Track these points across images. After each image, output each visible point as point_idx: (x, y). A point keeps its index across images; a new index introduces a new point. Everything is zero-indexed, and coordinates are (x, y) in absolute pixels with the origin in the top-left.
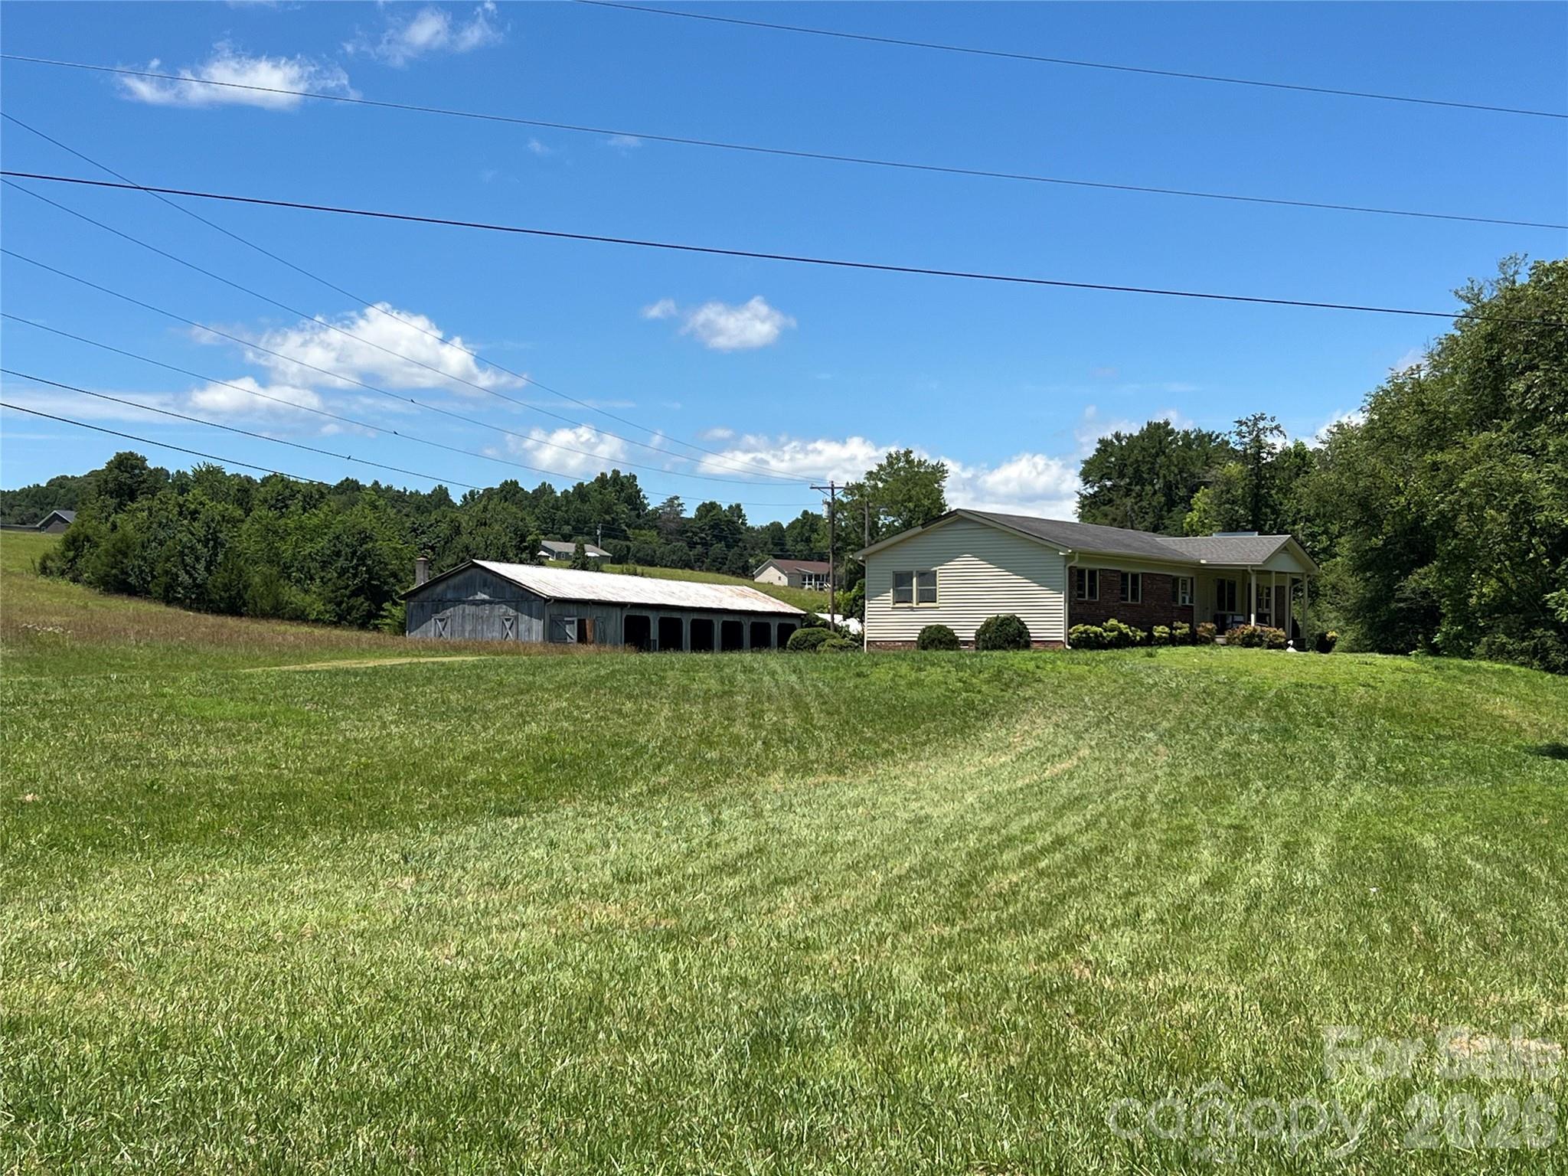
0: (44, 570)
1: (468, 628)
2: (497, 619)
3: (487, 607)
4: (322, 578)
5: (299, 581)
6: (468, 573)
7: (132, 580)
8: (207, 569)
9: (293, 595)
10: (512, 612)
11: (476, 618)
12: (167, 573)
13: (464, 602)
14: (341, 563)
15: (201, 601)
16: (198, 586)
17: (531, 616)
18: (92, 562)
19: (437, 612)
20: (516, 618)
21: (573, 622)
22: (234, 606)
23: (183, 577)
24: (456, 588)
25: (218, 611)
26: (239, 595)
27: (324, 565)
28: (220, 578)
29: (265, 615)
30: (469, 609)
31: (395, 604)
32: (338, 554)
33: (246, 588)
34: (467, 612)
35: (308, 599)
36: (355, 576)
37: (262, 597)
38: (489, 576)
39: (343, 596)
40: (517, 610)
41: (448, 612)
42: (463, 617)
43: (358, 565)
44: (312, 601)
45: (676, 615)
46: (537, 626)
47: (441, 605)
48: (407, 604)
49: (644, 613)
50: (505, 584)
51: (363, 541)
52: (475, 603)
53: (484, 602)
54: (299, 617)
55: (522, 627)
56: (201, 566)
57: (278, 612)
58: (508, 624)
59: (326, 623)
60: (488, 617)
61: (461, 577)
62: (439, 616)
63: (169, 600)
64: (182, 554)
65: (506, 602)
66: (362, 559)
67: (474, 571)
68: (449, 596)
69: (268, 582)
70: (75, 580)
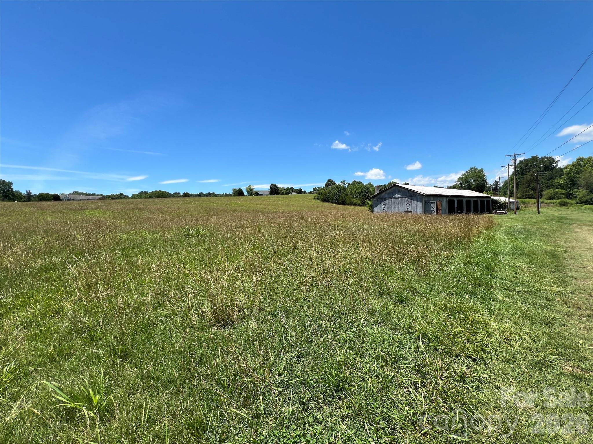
0: (315, 199)
1: (393, 206)
2: (404, 203)
3: (400, 199)
4: (359, 197)
5: (355, 198)
6: (393, 188)
7: (327, 199)
8: (339, 196)
9: (354, 200)
10: (409, 200)
11: (396, 203)
12: (332, 197)
13: (392, 198)
14: (363, 194)
15: (338, 202)
16: (337, 200)
17: (417, 201)
18: (321, 197)
19: (382, 202)
20: (411, 202)
21: (434, 203)
22: (343, 203)
23: (335, 198)
24: (389, 194)
25: (341, 204)
26: (344, 201)
27: (360, 194)
28: (341, 198)
30: (393, 200)
31: (369, 200)
32: (362, 192)
33: (345, 199)
34: (393, 201)
36: (366, 196)
37: (348, 201)
38: (400, 189)
39: (363, 200)
40: (411, 199)
41: (386, 202)
42: (391, 203)
44: (358, 201)
45: (462, 199)
46: (420, 205)
47: (384, 199)
48: (373, 200)
49: (453, 199)
50: (406, 191)
51: (367, 189)
52: (395, 198)
53: (399, 198)
54: (355, 205)
55: (414, 205)
56: (338, 196)
57: (351, 204)
58: (408, 205)
59: (360, 206)
60: (400, 203)
61: (390, 190)
62: (383, 203)
63: (332, 202)
64: (334, 194)
65: (407, 197)
66: (367, 193)
67: (395, 187)
68: (386, 196)
69: (350, 198)
70: (319, 200)
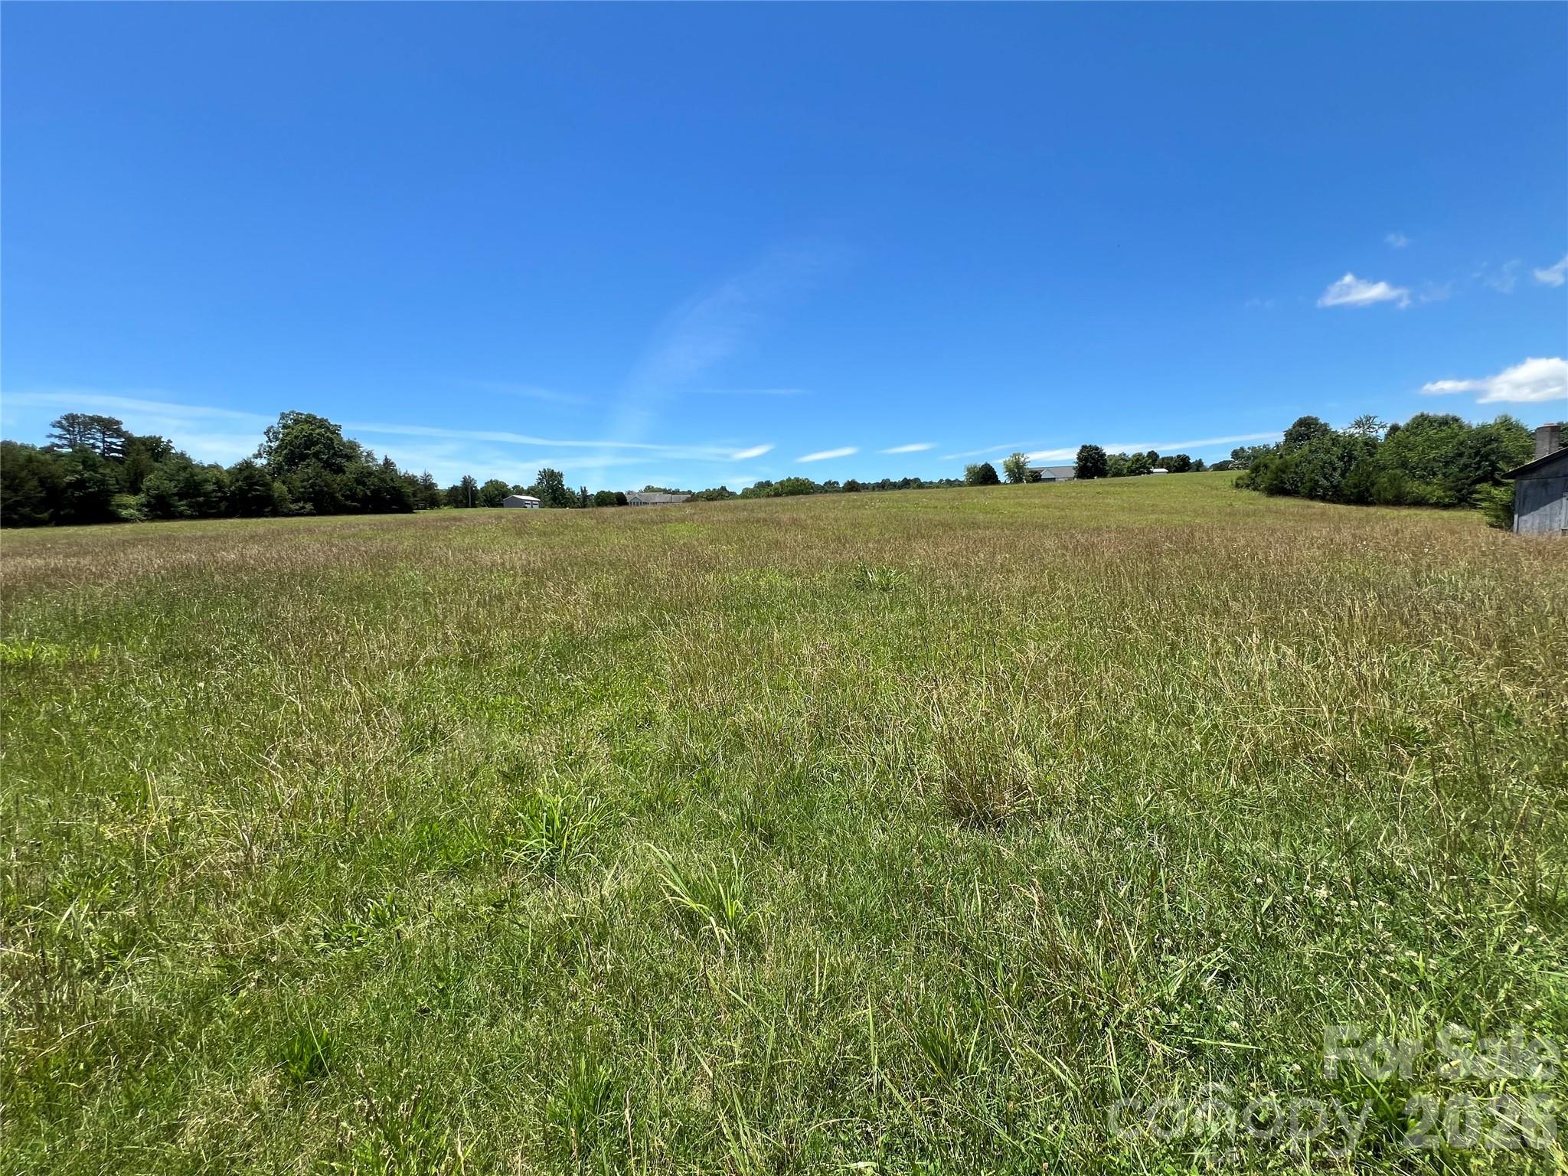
0: (1237, 486)
4: (1444, 474)
5: (1422, 477)
7: (1287, 486)
8: (1342, 475)
9: (1415, 487)
12: (1311, 480)
14: (1464, 460)
15: (1336, 496)
16: (1334, 487)
18: (1265, 479)
22: (1362, 499)
23: (1324, 482)
25: (1349, 502)
26: (1367, 490)
27: (1447, 464)
28: (1350, 479)
29: (1387, 503)
31: (1497, 484)
32: (1461, 455)
33: (1373, 485)
35: (1429, 488)
36: (1477, 469)
37: (1385, 489)
39: (1463, 484)
43: (1480, 461)
44: (1434, 490)
48: (1519, 483)
51: (1488, 443)
54: (1419, 503)
56: (1337, 474)
57: (1399, 500)
59: (1446, 507)
63: (1312, 496)
64: (1323, 468)
66: (1486, 457)
69: (1394, 479)
70: (1254, 489)
